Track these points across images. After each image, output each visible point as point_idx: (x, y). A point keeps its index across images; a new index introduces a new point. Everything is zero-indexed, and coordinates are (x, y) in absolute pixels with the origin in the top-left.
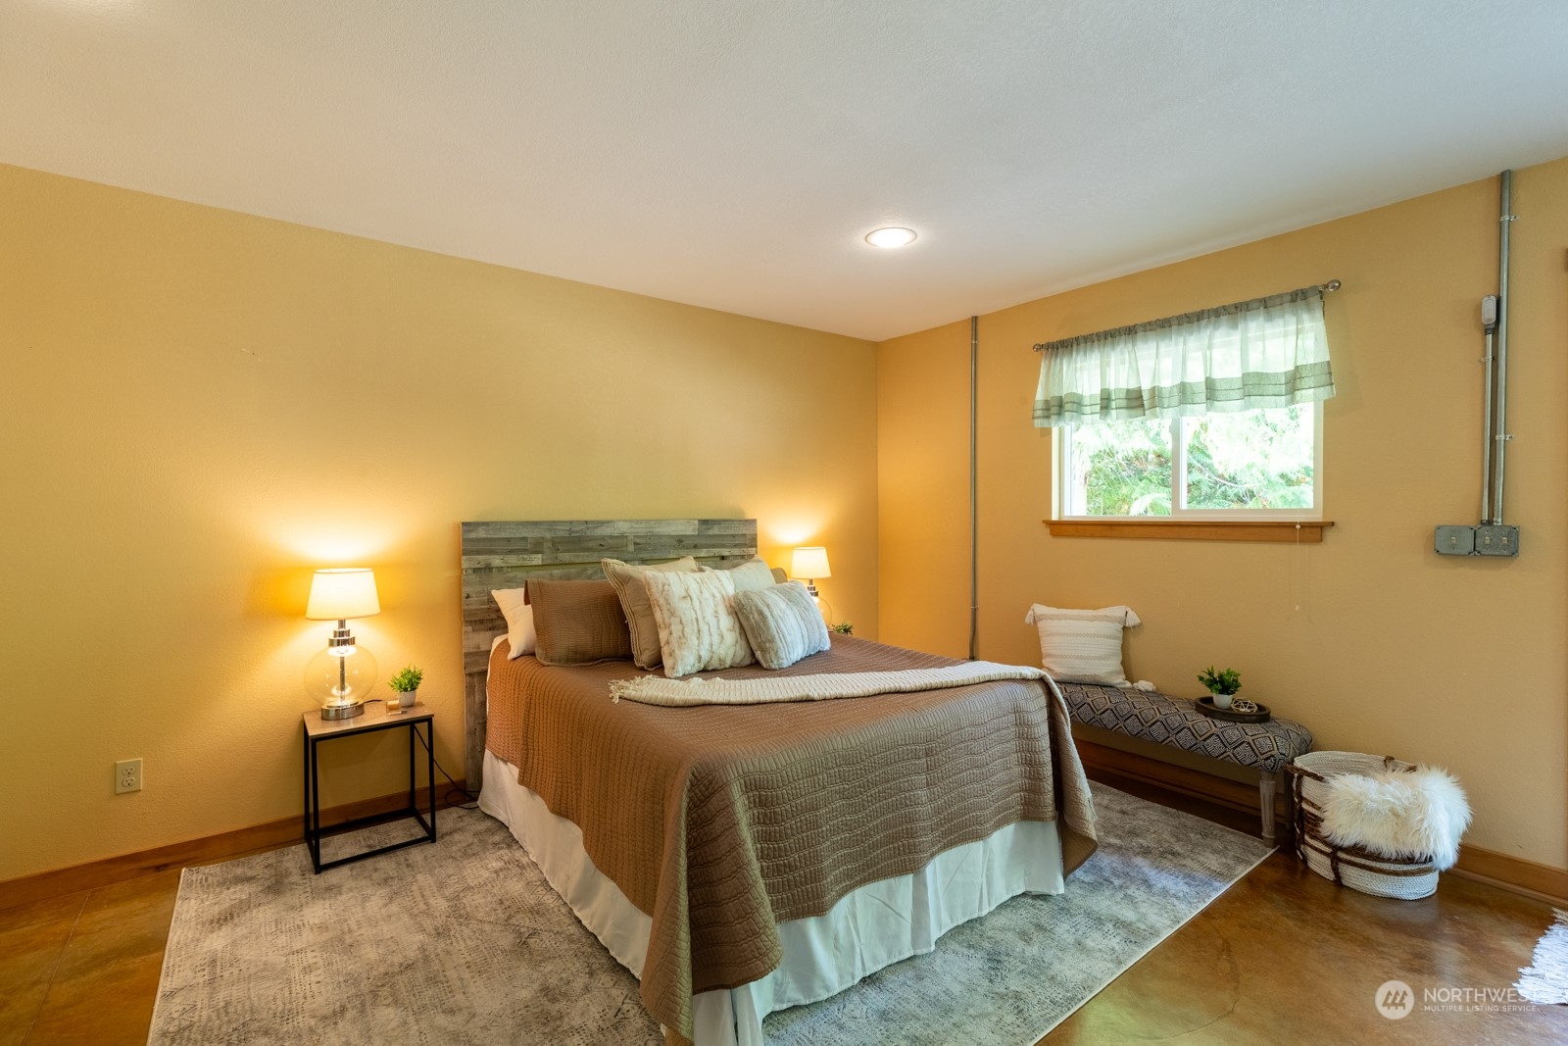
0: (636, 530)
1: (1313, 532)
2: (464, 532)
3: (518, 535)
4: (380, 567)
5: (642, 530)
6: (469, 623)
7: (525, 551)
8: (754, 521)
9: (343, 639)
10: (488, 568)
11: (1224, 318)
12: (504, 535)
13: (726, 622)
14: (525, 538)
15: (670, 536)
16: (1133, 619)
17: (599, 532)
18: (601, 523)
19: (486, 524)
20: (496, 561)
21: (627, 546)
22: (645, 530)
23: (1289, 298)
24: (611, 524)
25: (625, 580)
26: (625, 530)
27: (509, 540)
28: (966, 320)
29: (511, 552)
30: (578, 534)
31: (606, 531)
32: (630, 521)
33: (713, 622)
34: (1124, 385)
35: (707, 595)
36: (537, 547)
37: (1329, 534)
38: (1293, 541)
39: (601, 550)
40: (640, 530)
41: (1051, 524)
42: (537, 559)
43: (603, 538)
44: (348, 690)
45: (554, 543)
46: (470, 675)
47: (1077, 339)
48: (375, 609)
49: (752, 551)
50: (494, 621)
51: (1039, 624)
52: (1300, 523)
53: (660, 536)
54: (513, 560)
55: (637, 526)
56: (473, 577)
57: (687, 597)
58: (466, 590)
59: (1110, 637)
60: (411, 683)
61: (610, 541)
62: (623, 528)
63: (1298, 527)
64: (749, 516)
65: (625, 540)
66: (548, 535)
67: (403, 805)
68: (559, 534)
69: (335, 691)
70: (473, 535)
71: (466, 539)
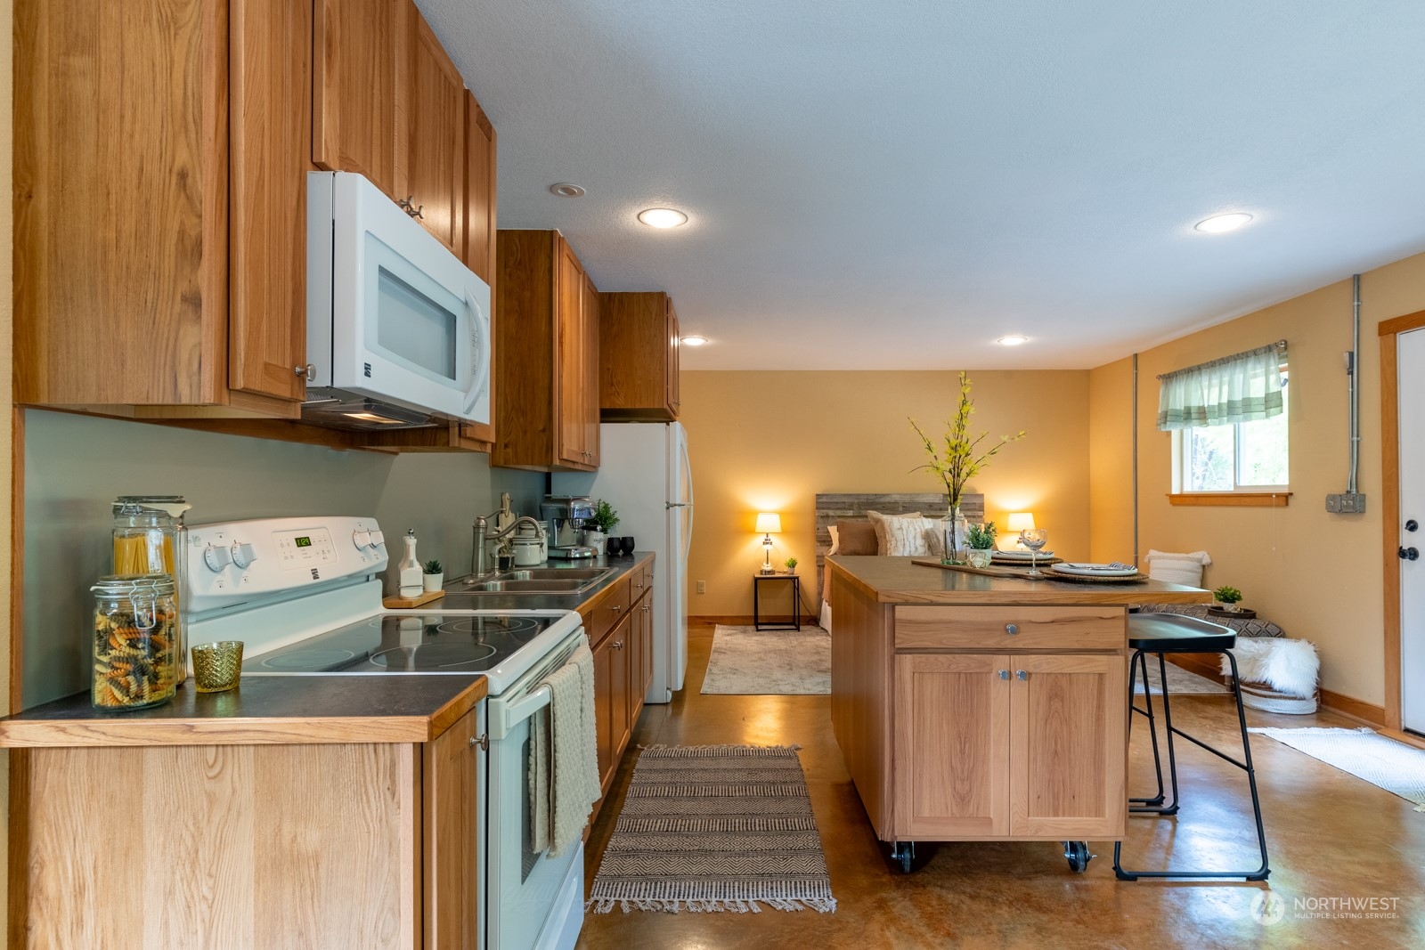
0: (904, 500)
1: (1285, 498)
2: (817, 499)
3: (841, 501)
4: (782, 514)
5: (907, 499)
6: (818, 541)
7: (844, 509)
8: (982, 495)
9: (767, 542)
10: (828, 516)
11: (1238, 361)
12: (835, 501)
13: (920, 542)
14: (844, 503)
15: (925, 503)
16: (1206, 560)
17: (882, 500)
18: (884, 495)
19: (827, 495)
20: (831, 513)
21: (898, 508)
22: (909, 500)
23: (1263, 350)
24: (889, 496)
25: (877, 521)
27: (836, 503)
28: (1129, 357)
29: (838, 509)
30: (871, 501)
31: (887, 499)
32: (900, 494)
33: (912, 541)
34: (1197, 405)
35: (911, 528)
36: (850, 507)
37: (1291, 500)
38: (1270, 506)
41: (1172, 497)
42: (850, 513)
43: (885, 503)
44: (770, 564)
45: (859, 505)
46: (819, 566)
47: (1175, 372)
48: (780, 531)
49: (980, 513)
50: (827, 541)
51: (1152, 562)
52: (1276, 494)
53: (919, 504)
54: (839, 513)
55: (904, 497)
56: (820, 520)
57: (901, 528)
58: (818, 526)
59: (1192, 571)
60: (793, 565)
61: (888, 505)
62: (897, 498)
63: (1274, 496)
64: (980, 492)
65: (897, 505)
66: (856, 501)
67: (791, 621)
68: (861, 501)
69: (765, 564)
70: (820, 500)
71: (817, 503)
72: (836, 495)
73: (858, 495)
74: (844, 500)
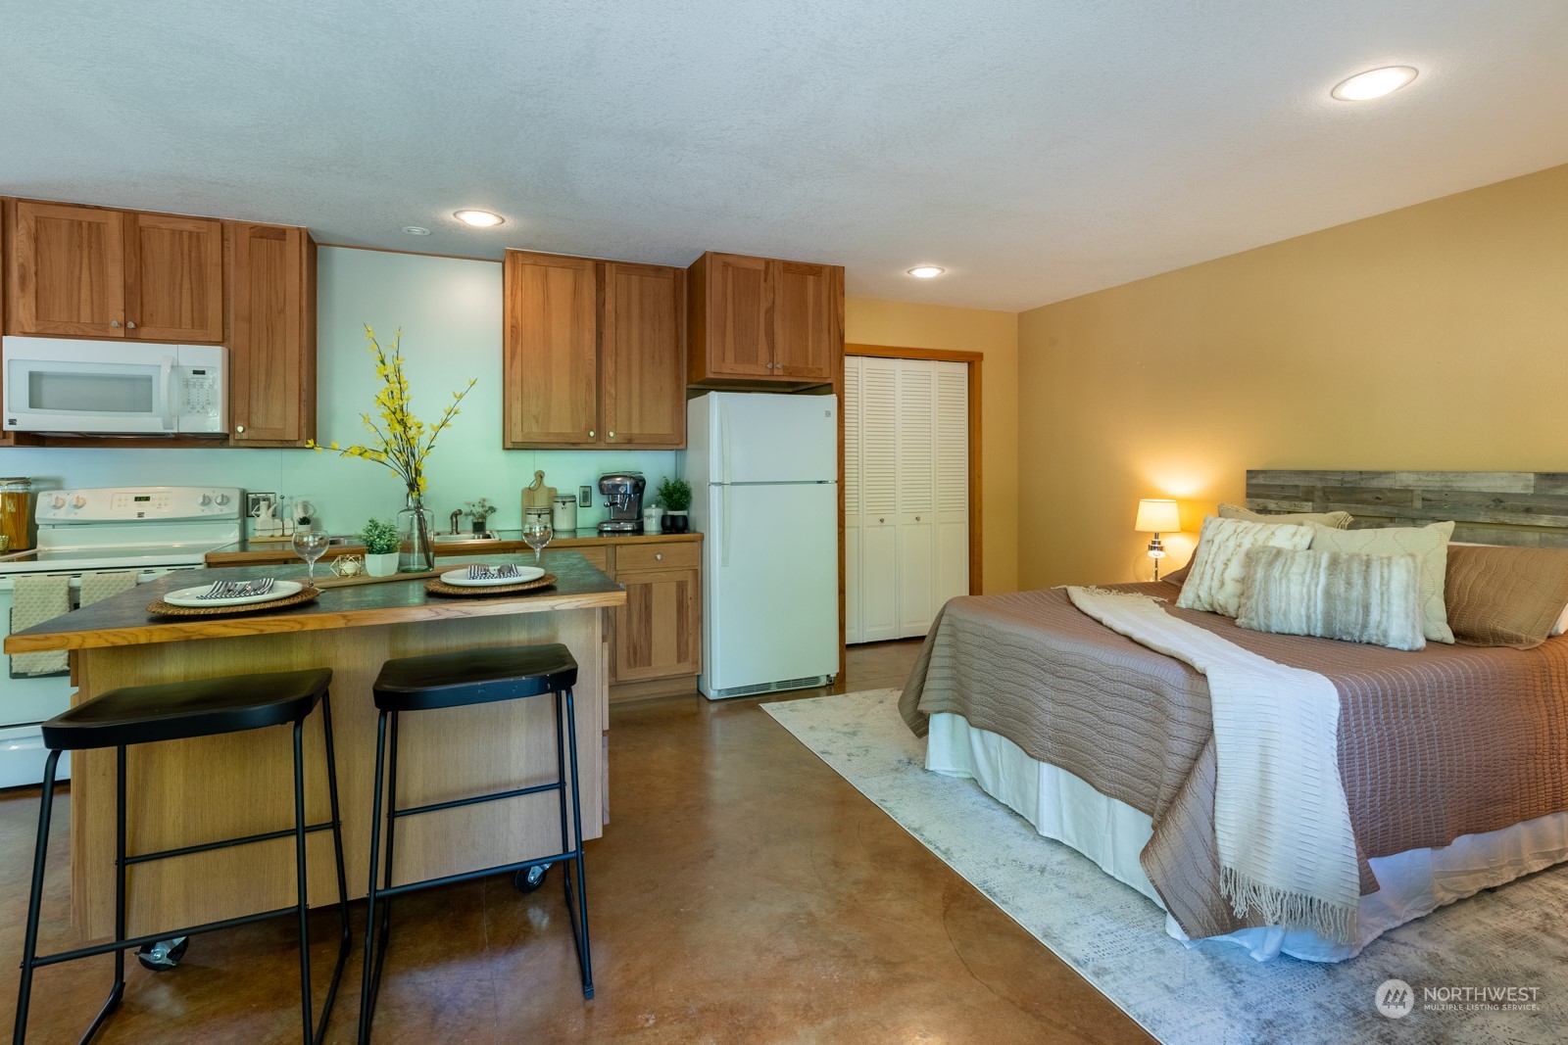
0: (1427, 484)
2: (1248, 478)
3: (1291, 483)
5: (1434, 483)
7: (1296, 498)
12: (1278, 482)
14: (1297, 486)
17: (1375, 484)
18: (1379, 474)
19: (1266, 472)
20: (1271, 505)
21: (1412, 501)
22: (1438, 484)
24: (1391, 476)
26: (1410, 483)
27: (1283, 487)
29: (1284, 498)
30: (1351, 485)
31: (1386, 483)
32: (1417, 472)
36: (1308, 495)
39: (1378, 504)
40: (1431, 484)
42: (1307, 507)
43: (1380, 490)
45: (1324, 493)
53: (1464, 493)
54: (1287, 505)
55: (1425, 478)
61: (1389, 494)
62: (1409, 480)
65: (1409, 495)
66: (1319, 484)
68: (1330, 484)
70: (1254, 481)
71: (1248, 485)
72: (1281, 472)
73: (1323, 474)
74: (1296, 481)
